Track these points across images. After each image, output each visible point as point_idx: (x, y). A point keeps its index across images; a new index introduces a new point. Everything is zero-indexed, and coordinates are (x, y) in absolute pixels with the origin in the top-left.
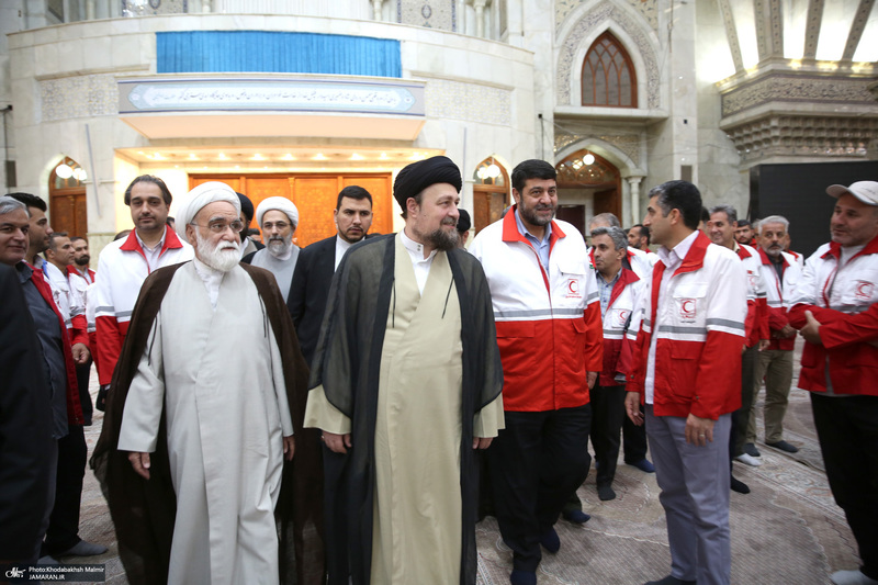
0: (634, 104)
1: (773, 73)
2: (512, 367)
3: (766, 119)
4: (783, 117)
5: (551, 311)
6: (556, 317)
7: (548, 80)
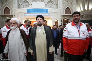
0: (70, 14)
1: (84, 11)
2: (72, 47)
3: (84, 15)
4: (85, 15)
5: (80, 38)
6: (80, 39)
7: (62, 12)
